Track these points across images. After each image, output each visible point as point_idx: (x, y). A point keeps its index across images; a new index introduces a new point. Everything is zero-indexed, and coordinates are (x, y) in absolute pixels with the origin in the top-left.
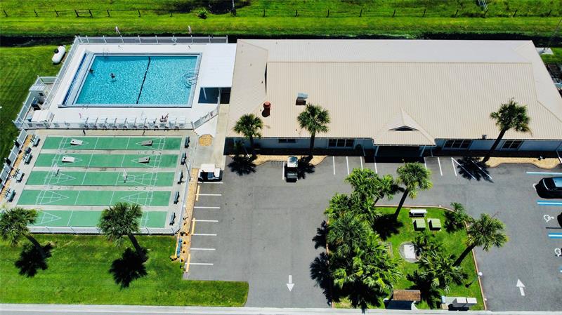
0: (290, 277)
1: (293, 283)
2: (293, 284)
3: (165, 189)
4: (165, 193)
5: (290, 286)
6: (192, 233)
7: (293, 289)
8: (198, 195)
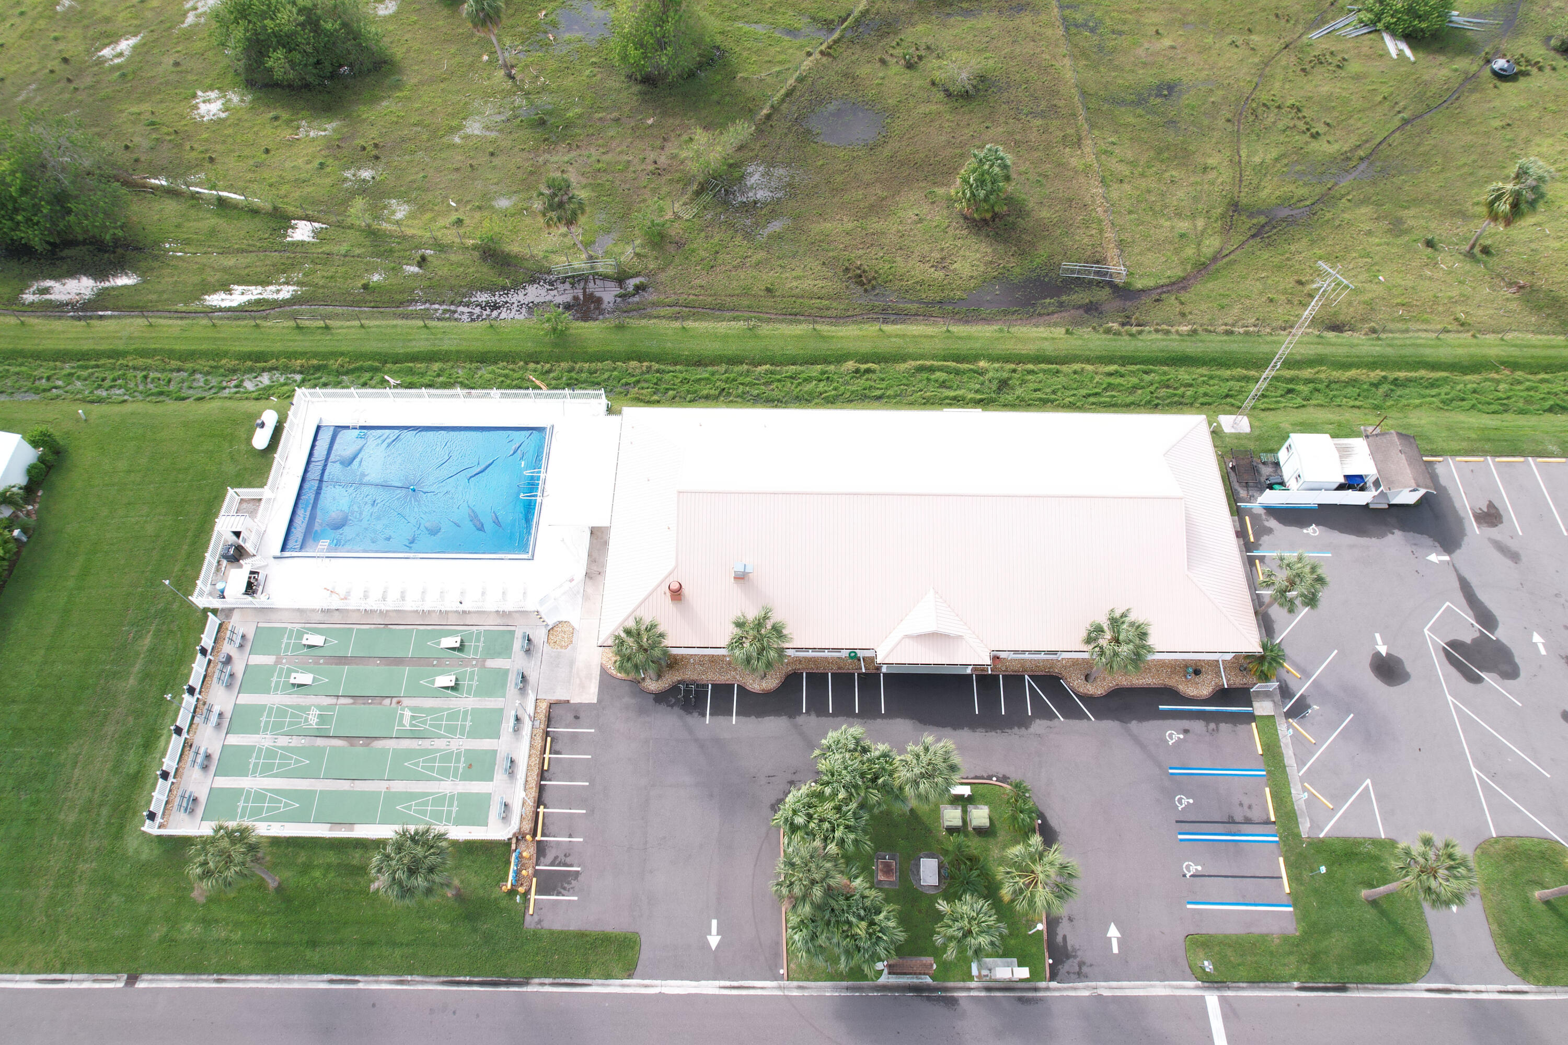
0: (714, 923)
1: (718, 934)
2: (719, 937)
3: (485, 744)
4: (486, 752)
5: (714, 940)
6: (538, 838)
7: (718, 946)
8: (547, 756)
